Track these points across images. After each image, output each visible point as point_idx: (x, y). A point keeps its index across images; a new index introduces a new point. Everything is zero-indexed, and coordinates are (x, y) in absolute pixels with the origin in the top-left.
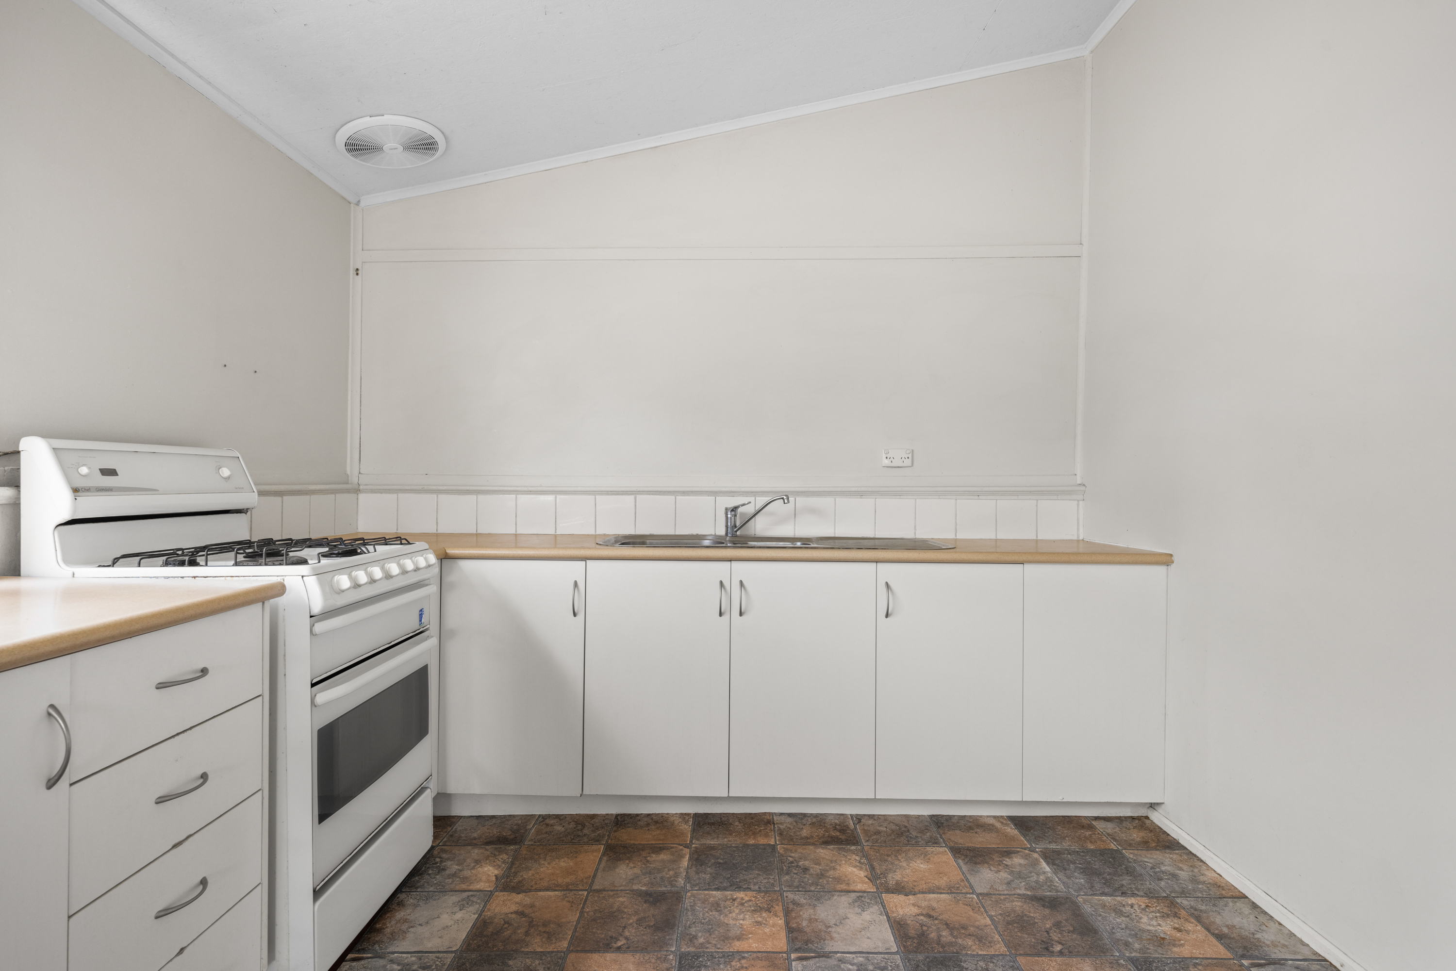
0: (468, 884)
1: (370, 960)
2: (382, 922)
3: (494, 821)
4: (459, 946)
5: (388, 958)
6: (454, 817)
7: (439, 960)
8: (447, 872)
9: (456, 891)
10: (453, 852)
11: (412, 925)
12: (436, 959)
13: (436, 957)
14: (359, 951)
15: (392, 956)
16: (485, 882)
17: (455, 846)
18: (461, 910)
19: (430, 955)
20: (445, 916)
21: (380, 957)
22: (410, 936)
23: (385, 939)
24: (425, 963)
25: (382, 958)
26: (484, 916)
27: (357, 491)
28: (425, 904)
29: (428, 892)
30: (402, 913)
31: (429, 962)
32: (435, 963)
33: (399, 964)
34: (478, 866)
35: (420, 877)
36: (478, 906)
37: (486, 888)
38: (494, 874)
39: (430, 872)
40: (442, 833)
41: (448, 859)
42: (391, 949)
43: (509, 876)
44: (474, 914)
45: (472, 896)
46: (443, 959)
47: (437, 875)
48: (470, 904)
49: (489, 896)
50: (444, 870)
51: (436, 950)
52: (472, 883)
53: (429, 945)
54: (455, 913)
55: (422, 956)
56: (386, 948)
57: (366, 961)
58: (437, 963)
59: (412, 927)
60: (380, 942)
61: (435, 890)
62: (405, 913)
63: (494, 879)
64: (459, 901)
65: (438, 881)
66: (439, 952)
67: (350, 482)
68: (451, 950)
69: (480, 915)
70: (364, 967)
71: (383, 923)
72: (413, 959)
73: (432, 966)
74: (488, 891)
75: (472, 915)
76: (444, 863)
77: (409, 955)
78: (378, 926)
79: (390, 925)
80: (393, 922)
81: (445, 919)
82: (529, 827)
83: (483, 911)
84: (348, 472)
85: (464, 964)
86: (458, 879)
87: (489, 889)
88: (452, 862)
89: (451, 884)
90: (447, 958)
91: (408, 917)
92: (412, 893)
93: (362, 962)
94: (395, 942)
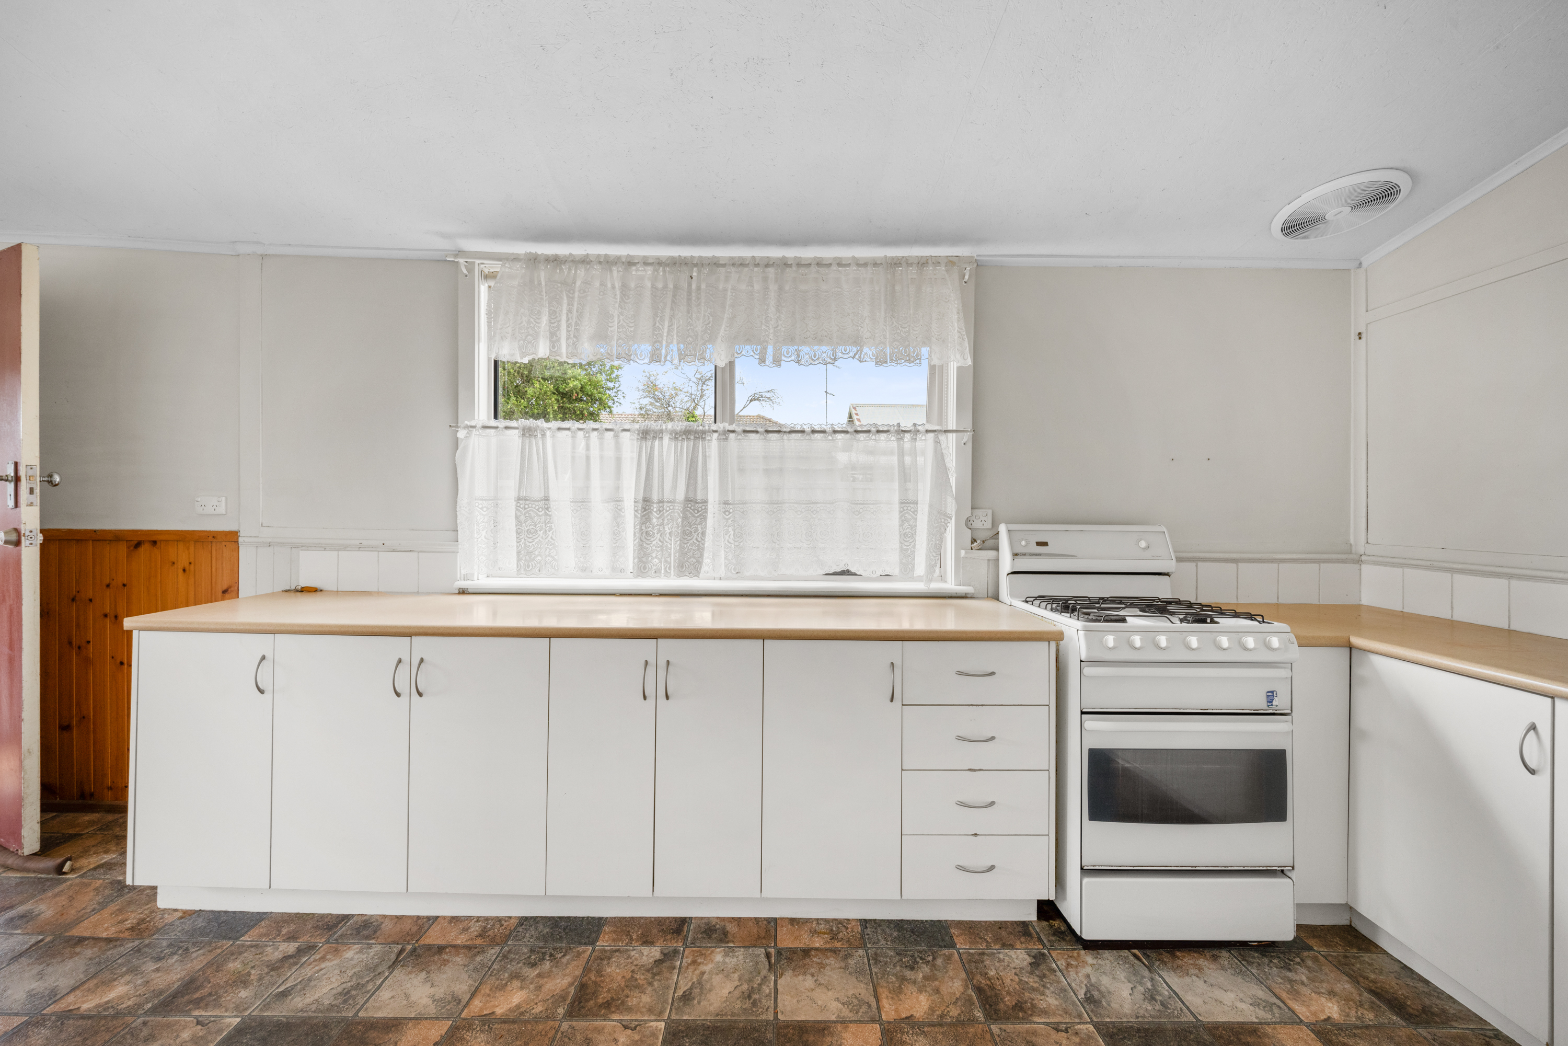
0: (1291, 997)
1: (1142, 965)
2: (1183, 954)
3: (1420, 985)
4: (1207, 1020)
5: (1153, 975)
6: (1377, 946)
7: (1180, 1012)
8: (1289, 974)
9: (1271, 991)
10: (1323, 968)
11: (1200, 975)
12: (1179, 1009)
13: (1181, 1009)
14: (1144, 954)
15: (1157, 977)
16: (1310, 1012)
17: (1334, 965)
18: (1251, 1004)
19: (1180, 1003)
20: (1232, 995)
21: (1150, 971)
22: (1187, 980)
23: (1169, 965)
24: (1169, 1003)
25: (1150, 972)
26: (1262, 1027)
27: (1358, 561)
28: (1232, 974)
29: (1249, 970)
30: (1206, 963)
31: (1171, 1006)
32: (1174, 1010)
33: (1153, 985)
34: (1327, 996)
35: (1260, 956)
36: (1271, 1017)
37: (1302, 1015)
38: (1329, 1015)
39: (1275, 961)
40: (1340, 947)
41: (1308, 968)
42: (1163, 973)
43: (1342, 1030)
44: (1257, 1018)
45: (1279, 1007)
46: (1182, 1014)
47: (1277, 967)
48: (1266, 1009)
49: (1296, 1021)
50: (1290, 970)
51: (1188, 1005)
52: (1296, 1000)
53: (1189, 998)
54: (1242, 1000)
55: (1174, 998)
56: (1163, 970)
57: (1140, 963)
58: (1176, 1012)
59: (1197, 977)
60: (1165, 963)
61: (1256, 975)
62: (1207, 965)
63: (1323, 1017)
64: (1261, 999)
65: (1270, 971)
66: (1188, 1008)
67: (1353, 552)
68: (1198, 1016)
69: (1260, 1023)
70: (1133, 965)
71: (1184, 956)
72: (1166, 993)
73: (1169, 1009)
74: (1299, 1018)
75: (1254, 1016)
76: (1299, 967)
77: (1167, 988)
78: (1178, 954)
79: (1187, 959)
80: (1191, 962)
81: (1229, 998)
82: (1455, 1024)
83: (1268, 1024)
84: (1352, 541)
85: (1191, 1032)
86: (1289, 986)
87: (1303, 1019)
88: (1307, 972)
89: (1277, 983)
90: (1186, 1017)
91: (1206, 969)
92: (1234, 959)
93: (1136, 961)
94: (1172, 973)
